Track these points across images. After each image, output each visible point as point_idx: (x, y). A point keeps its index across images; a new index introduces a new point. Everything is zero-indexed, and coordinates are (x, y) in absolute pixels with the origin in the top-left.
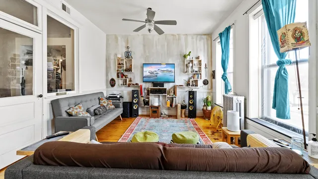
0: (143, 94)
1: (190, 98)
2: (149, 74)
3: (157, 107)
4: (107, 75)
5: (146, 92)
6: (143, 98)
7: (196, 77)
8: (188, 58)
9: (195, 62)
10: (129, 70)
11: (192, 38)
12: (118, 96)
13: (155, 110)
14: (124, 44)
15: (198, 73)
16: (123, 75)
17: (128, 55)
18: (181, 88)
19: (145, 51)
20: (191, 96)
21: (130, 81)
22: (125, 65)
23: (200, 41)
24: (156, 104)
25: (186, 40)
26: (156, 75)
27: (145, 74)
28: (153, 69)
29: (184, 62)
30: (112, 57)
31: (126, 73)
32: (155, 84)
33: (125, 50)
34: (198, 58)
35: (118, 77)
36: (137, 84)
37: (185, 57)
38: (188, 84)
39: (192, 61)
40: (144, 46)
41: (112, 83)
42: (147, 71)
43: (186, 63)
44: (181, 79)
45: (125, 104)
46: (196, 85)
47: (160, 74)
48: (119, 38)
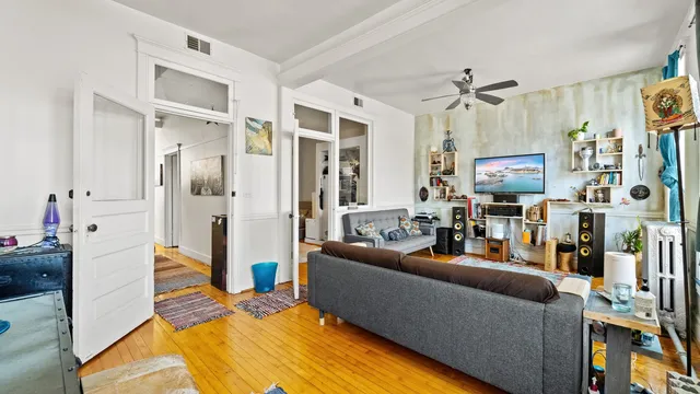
0: (474, 215)
1: (581, 229)
2: (486, 178)
3: (500, 242)
4: (416, 182)
5: (480, 211)
6: (473, 224)
7: (605, 181)
8: (581, 137)
9: (604, 144)
10: (450, 172)
11: (597, 89)
12: (430, 217)
13: (495, 245)
14: (442, 129)
15: (614, 171)
16: (440, 181)
17: (449, 146)
18: (564, 206)
19: (479, 135)
20: (585, 225)
21: (452, 191)
22: (442, 164)
23: (621, 90)
24: (499, 235)
25: (578, 94)
26: (500, 179)
27: (479, 178)
28: (494, 167)
29: (570, 147)
30: (424, 152)
31: (445, 178)
32: (497, 197)
33: (443, 138)
34: (612, 134)
35: (432, 184)
36: (463, 197)
37: (572, 134)
38: (582, 198)
39: (593, 144)
40: (479, 125)
41: (424, 195)
42: (483, 172)
43: (575, 148)
44: (563, 186)
45: (440, 231)
46: (606, 200)
47: (510, 177)
48: (434, 119)
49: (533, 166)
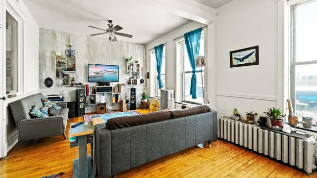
0: (90, 93)
1: (132, 94)
2: (94, 74)
3: (105, 104)
4: (40, 74)
5: (92, 91)
6: (89, 97)
7: (135, 77)
8: (129, 62)
9: (135, 65)
10: (72, 69)
11: (133, 46)
12: (61, 97)
13: (102, 106)
14: (65, 42)
15: (137, 74)
16: (64, 75)
17: (70, 54)
18: (124, 86)
19: (89, 52)
20: (133, 93)
21: (73, 80)
22: (66, 64)
23: (138, 49)
24: (103, 102)
25: (127, 46)
26: (102, 75)
28: (99, 69)
29: (126, 65)
30: (48, 54)
31: (67, 73)
32: (100, 83)
33: (65, 48)
34: (137, 62)
35: (58, 76)
36: (80, 84)
37: (127, 60)
38: (129, 83)
39: (132, 64)
40: (89, 47)
41: (48, 83)
42: (92, 71)
43: (128, 65)
44: (123, 79)
46: (136, 84)
47: (106, 75)
48: (58, 34)
49: (115, 70)
